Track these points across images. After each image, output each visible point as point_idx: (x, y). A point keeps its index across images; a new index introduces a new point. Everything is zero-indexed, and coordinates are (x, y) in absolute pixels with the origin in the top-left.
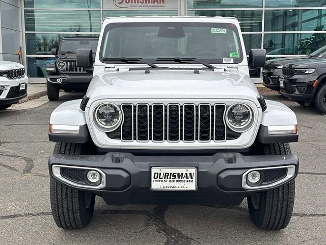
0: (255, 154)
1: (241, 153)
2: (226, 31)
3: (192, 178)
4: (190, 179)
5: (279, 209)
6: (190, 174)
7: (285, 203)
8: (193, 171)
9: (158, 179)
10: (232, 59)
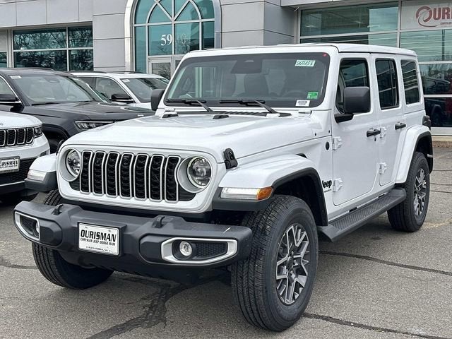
0: (209, 222)
1: (184, 218)
2: (314, 63)
3: (114, 241)
4: (112, 242)
5: (246, 299)
6: (113, 235)
7: (251, 291)
8: (115, 232)
9: (85, 237)
10: (309, 102)
